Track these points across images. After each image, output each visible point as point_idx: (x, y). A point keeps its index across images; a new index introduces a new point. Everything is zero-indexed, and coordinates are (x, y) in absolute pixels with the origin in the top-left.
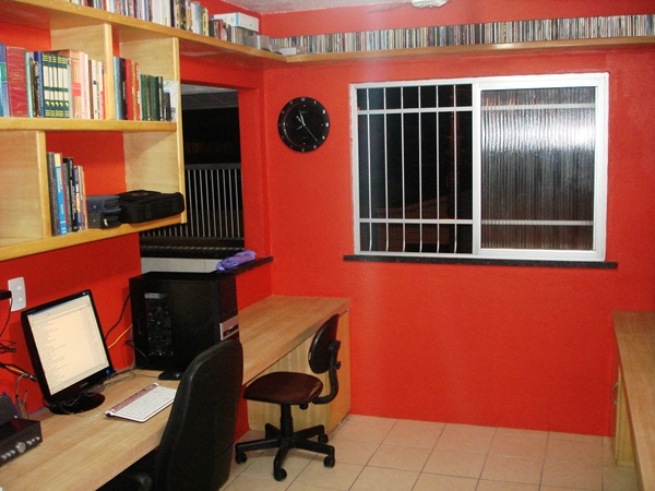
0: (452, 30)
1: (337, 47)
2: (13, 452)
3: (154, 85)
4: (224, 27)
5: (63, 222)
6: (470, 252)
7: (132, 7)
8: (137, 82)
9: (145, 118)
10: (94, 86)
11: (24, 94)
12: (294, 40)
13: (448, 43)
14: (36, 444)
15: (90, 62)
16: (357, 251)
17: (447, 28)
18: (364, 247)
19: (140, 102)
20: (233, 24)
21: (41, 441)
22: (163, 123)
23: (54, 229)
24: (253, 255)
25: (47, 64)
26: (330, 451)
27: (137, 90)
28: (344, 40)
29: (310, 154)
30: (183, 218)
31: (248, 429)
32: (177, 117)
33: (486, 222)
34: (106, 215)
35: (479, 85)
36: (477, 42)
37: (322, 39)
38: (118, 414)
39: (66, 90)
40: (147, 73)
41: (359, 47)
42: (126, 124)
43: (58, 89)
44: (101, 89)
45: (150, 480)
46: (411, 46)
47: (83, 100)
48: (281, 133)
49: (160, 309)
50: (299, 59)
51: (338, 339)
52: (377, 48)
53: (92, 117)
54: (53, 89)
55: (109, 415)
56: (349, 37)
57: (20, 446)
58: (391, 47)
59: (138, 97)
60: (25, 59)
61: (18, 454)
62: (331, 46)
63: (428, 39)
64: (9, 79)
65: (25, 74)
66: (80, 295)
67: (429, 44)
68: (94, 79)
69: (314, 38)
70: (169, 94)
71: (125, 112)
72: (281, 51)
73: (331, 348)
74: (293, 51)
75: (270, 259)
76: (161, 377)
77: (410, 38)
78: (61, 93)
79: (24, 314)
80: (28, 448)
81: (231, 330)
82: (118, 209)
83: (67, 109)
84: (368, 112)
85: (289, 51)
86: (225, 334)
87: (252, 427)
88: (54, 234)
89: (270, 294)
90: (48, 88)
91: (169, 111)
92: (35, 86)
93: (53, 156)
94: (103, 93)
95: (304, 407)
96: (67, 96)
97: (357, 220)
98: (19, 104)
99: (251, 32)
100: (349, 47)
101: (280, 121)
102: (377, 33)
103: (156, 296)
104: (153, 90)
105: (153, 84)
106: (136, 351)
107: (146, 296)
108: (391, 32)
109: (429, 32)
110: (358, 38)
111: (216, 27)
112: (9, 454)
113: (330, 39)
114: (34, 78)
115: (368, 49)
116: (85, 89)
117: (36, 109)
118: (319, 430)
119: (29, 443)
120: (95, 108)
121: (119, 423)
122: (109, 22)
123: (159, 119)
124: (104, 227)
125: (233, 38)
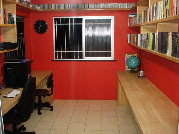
0: (79, 5)
1: (50, 8)
3: (10, 15)
4: (23, 1)
6: (82, 58)
8: (7, 14)
9: (9, 24)
12: (39, 5)
13: (77, 8)
16: (55, 59)
17: (77, 4)
18: (56, 58)
19: (8, 19)
20: (25, 1)
24: (28, 60)
26: (52, 107)
27: (7, 16)
28: (52, 6)
29: (43, 34)
30: (17, 49)
32: (15, 24)
33: (86, 51)
34: (2, 47)
35: (85, 18)
36: (85, 8)
37: (46, 5)
38: (7, 96)
41: (56, 8)
42: (5, 25)
45: (17, 111)
46: (69, 8)
48: (35, 29)
49: (11, 72)
50: (41, 10)
51: (53, 79)
52: (60, 8)
55: (4, 97)
56: (53, 5)
58: (64, 8)
62: (48, 7)
67: (73, 8)
69: (44, 5)
70: (13, 18)
71: (5, 22)
72: (36, 8)
73: (52, 82)
74: (39, 8)
75: (32, 61)
76: (13, 89)
77: (68, 6)
84: (57, 24)
86: (29, 77)
91: (13, 22)
94: (1, 17)
95: (44, 97)
97: (55, 51)
99: (29, 3)
100: (53, 8)
101: (35, 26)
102: (60, 5)
103: (11, 68)
106: (5, 83)
107: (8, 69)
108: (64, 5)
109: (73, 5)
110: (55, 6)
113: (48, 5)
115: (58, 8)
118: (48, 103)
121: (7, 98)
123: (11, 24)
124: (2, 50)
125: (25, 4)
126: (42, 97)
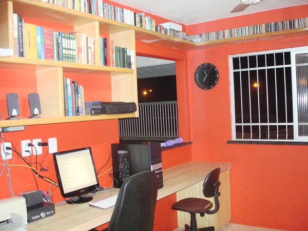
0: (278, 24)
1: (221, 37)
2: (39, 216)
4: (163, 28)
5: (70, 110)
6: (293, 139)
7: (113, 17)
8: (113, 49)
9: (117, 66)
10: (89, 50)
11: (53, 50)
12: (201, 35)
13: (276, 30)
14: (52, 215)
15: (87, 38)
16: (234, 139)
17: (275, 23)
19: (114, 58)
20: (168, 28)
21: (54, 213)
22: (126, 69)
23: (66, 113)
24: (181, 140)
25: (64, 37)
27: (113, 53)
28: (224, 33)
29: (209, 90)
30: (137, 115)
31: (177, 227)
32: (134, 67)
33: (301, 124)
34: (93, 109)
35: (294, 52)
36: (291, 28)
37: (214, 34)
38: (95, 204)
39: (75, 50)
40: (119, 45)
41: (232, 36)
42: (106, 68)
43: (70, 49)
44: (93, 51)
46: (257, 33)
47: (83, 55)
50: (202, 44)
51: (219, 180)
52: (240, 35)
53: (88, 63)
54: (68, 49)
55: (90, 205)
56: (227, 32)
57: (43, 214)
58: (247, 34)
59: (113, 56)
60: (53, 34)
61: (41, 218)
62: (218, 36)
63: (266, 29)
64: (45, 43)
65: (53, 41)
66: (84, 149)
67: (266, 32)
68: (89, 46)
69: (210, 34)
70: (130, 56)
71: (106, 62)
72: (193, 40)
74: (200, 40)
75: (190, 143)
77: (257, 30)
78: (71, 51)
79: (54, 155)
80: (47, 216)
81: (158, 170)
82: (100, 107)
83: (75, 59)
84: (240, 70)
85: (198, 40)
87: (179, 226)
88: (65, 115)
89: (191, 160)
90: (65, 49)
91: (130, 64)
92: (58, 47)
93: (66, 79)
94: (94, 53)
95: (202, 215)
96: (75, 53)
97: (234, 124)
98: (49, 55)
99: (178, 32)
100: (227, 36)
101: (195, 74)
102: (240, 29)
103: (123, 152)
104: (121, 54)
105: (121, 51)
106: (114, 180)
107: (119, 152)
108: (247, 28)
109: (266, 26)
110: (231, 32)
111: (159, 28)
112: (36, 217)
113: (218, 33)
114: (58, 44)
115: (236, 36)
116: (84, 50)
117: (58, 57)
119: (48, 213)
120: (90, 59)
121: (95, 209)
122: (97, 20)
123: (125, 67)
124: (92, 114)
125: (168, 34)
126: (198, 215)
